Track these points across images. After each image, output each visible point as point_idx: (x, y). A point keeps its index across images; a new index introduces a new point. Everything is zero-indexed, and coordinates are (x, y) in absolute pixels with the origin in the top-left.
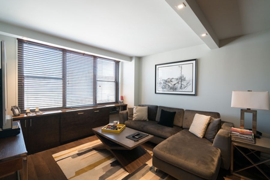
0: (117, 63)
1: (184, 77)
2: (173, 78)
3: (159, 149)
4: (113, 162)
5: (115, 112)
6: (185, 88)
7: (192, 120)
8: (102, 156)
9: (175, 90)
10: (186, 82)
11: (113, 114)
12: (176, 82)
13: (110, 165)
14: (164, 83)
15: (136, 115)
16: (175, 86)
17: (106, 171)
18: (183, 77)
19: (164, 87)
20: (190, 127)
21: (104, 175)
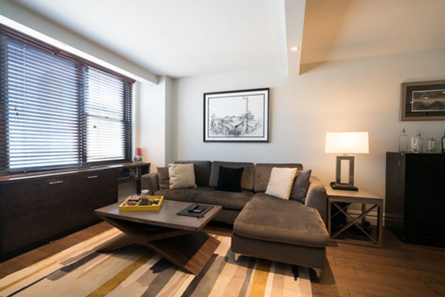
0: (128, 84)
1: (252, 114)
2: (234, 117)
3: (244, 221)
4: (155, 265)
5: (127, 178)
6: (254, 132)
7: (269, 177)
8: (125, 261)
9: (238, 135)
10: (254, 122)
11: (125, 181)
12: (238, 123)
13: (152, 271)
14: (219, 124)
15: (175, 178)
16: (237, 128)
17: (149, 283)
18: (250, 114)
19: (220, 131)
20: (266, 187)
21: (147, 291)
